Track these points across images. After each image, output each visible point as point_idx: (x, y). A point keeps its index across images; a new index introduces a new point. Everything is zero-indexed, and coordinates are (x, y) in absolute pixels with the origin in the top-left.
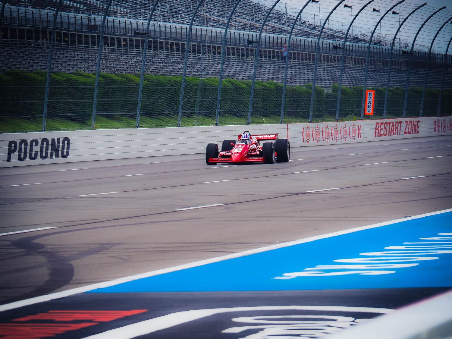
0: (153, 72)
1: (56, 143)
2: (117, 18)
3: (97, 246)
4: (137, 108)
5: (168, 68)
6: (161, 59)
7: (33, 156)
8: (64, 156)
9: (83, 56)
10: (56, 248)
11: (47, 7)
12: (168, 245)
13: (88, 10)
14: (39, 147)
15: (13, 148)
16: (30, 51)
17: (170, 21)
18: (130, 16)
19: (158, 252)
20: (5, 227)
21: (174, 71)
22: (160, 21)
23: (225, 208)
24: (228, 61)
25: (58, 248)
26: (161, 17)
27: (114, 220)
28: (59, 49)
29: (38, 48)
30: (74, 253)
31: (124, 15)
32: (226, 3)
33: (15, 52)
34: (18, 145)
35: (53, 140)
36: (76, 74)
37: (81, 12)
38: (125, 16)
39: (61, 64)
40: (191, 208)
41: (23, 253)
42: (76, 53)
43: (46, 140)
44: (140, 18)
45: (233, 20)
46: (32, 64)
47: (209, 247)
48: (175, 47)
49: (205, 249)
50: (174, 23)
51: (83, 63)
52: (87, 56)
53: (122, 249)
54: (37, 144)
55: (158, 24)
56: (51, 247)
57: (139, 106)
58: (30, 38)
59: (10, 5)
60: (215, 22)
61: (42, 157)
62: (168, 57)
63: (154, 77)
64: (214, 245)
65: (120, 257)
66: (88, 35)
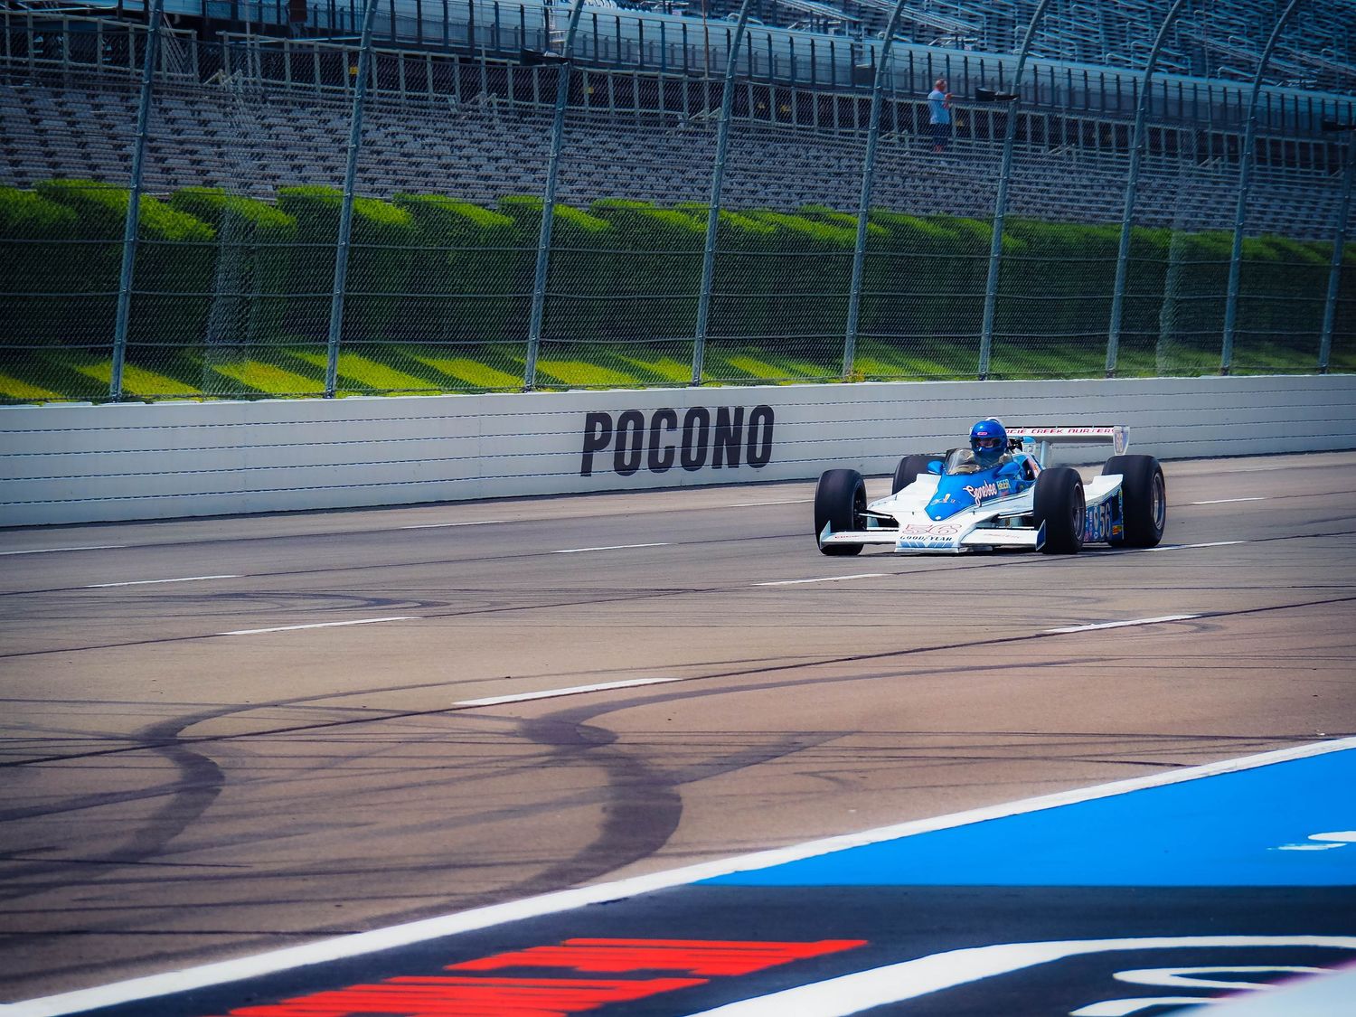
0: (1043, 213)
1: (732, 423)
2: (940, 49)
3: (774, 739)
4: (982, 318)
5: (1090, 202)
6: (1071, 172)
7: (661, 459)
8: (755, 462)
9: (833, 162)
10: (649, 744)
11: (729, 13)
12: (989, 741)
13: (854, 25)
14: (679, 432)
15: (598, 436)
16: (673, 143)
17: (1103, 61)
18: (983, 44)
19: (950, 762)
20: (514, 678)
21: (1108, 210)
22: (1073, 60)
23: (1195, 628)
24: (1274, 182)
25: (654, 744)
26: (1076, 47)
27: (850, 659)
28: (763, 139)
29: (697, 134)
30: (696, 761)
31: (963, 41)
32: (1275, 8)
33: (627, 145)
34: (615, 427)
35: (723, 413)
36: (806, 215)
37: (831, 30)
38: (967, 42)
39: (766, 186)
40: (1093, 626)
41: (546, 758)
42: (813, 153)
43: (701, 413)
44: (1013, 48)
45: (1295, 59)
46: (676, 182)
47: (1110, 749)
48: (1113, 136)
49: (1096, 755)
50: (1116, 66)
51: (834, 182)
52: (845, 162)
53: (846, 749)
54: (672, 426)
55: (1062, 68)
56: (635, 740)
57: (987, 315)
58: (672, 104)
59: (618, 6)
60: (1239, 63)
61: (689, 465)
62: (1092, 168)
63: (1043, 229)
64: (1128, 742)
65: (832, 775)
66: (851, 100)
